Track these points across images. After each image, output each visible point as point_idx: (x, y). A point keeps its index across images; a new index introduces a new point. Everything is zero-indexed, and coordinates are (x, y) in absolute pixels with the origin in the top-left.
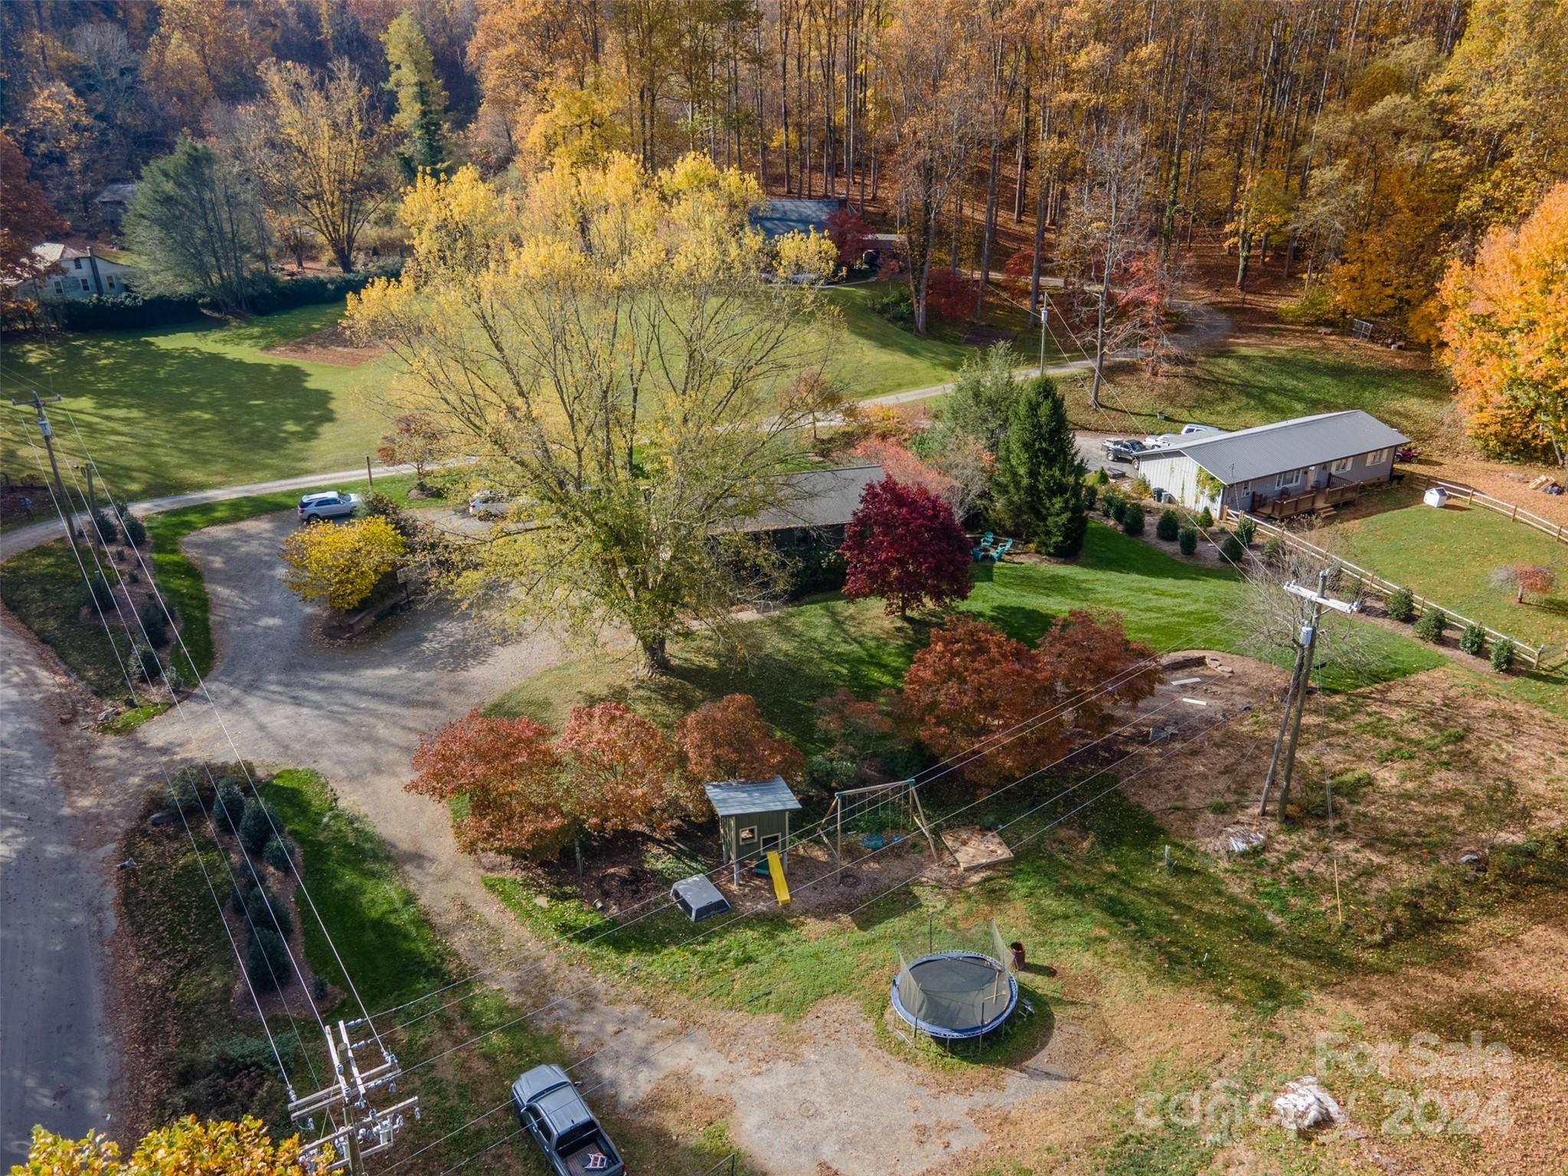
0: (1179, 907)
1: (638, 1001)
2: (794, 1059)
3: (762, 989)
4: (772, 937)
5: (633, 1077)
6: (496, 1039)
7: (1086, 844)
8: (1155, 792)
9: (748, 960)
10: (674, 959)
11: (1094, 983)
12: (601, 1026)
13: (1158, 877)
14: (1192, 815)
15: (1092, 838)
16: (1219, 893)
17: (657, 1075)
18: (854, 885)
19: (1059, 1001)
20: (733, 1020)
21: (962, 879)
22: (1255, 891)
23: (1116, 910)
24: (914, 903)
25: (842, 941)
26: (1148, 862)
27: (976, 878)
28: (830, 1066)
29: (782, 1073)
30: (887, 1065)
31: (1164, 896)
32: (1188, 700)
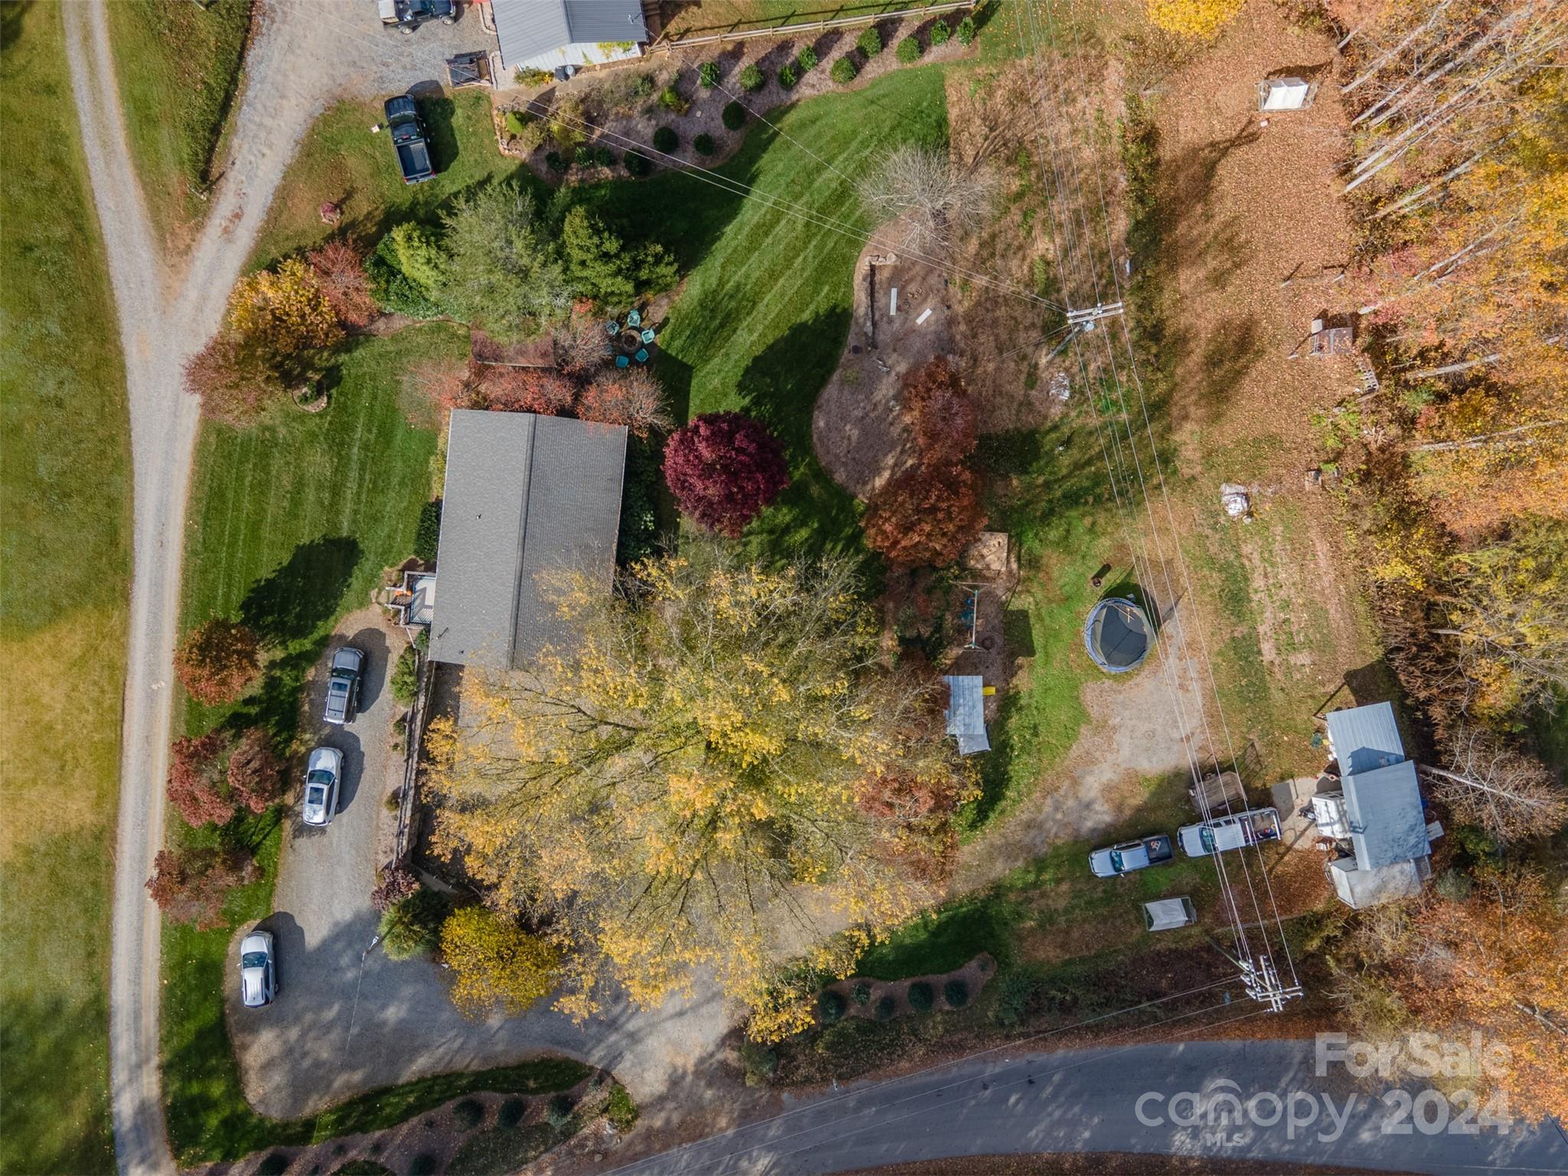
0: (1089, 462)
1: (1044, 797)
2: (1114, 729)
3: (1062, 729)
4: (1021, 708)
5: (1097, 813)
6: (1046, 876)
7: (1015, 482)
8: (998, 412)
9: (1035, 727)
10: (1019, 768)
11: (1122, 547)
12: (1055, 821)
13: (1065, 460)
14: (1027, 404)
15: (1012, 476)
16: (1091, 433)
17: (1101, 801)
18: (993, 643)
19: (1129, 575)
20: (1075, 751)
21: (1010, 572)
22: (1101, 412)
23: (1073, 499)
24: (1023, 615)
25: (1039, 670)
26: (1052, 458)
27: (1014, 566)
28: (1127, 713)
29: (1122, 739)
30: (1137, 685)
31: (1078, 466)
32: (919, 321)
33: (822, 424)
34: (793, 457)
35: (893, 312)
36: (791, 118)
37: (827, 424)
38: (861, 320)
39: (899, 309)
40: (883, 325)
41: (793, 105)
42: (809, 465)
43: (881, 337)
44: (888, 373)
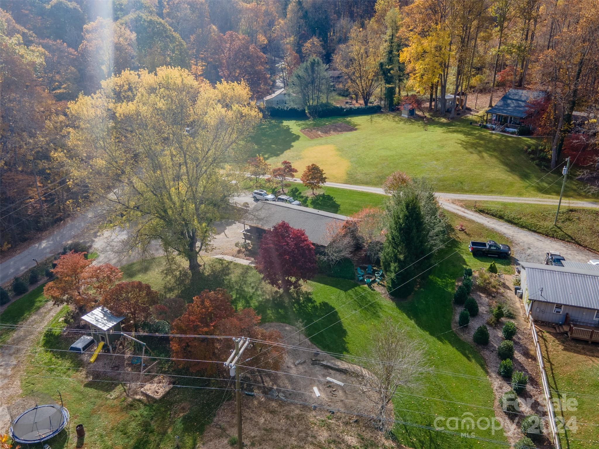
21: (137, 393)
24: (109, 390)
32: (315, 389)
33: (287, 328)
34: (279, 313)
35: (328, 378)
36: (480, 371)
37: (285, 330)
38: (333, 361)
39: (329, 382)
40: (324, 371)
41: (487, 373)
42: (271, 318)
43: (317, 368)
44: (294, 364)
